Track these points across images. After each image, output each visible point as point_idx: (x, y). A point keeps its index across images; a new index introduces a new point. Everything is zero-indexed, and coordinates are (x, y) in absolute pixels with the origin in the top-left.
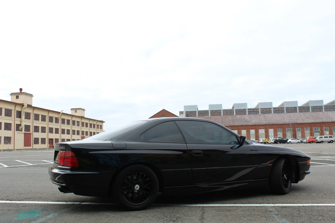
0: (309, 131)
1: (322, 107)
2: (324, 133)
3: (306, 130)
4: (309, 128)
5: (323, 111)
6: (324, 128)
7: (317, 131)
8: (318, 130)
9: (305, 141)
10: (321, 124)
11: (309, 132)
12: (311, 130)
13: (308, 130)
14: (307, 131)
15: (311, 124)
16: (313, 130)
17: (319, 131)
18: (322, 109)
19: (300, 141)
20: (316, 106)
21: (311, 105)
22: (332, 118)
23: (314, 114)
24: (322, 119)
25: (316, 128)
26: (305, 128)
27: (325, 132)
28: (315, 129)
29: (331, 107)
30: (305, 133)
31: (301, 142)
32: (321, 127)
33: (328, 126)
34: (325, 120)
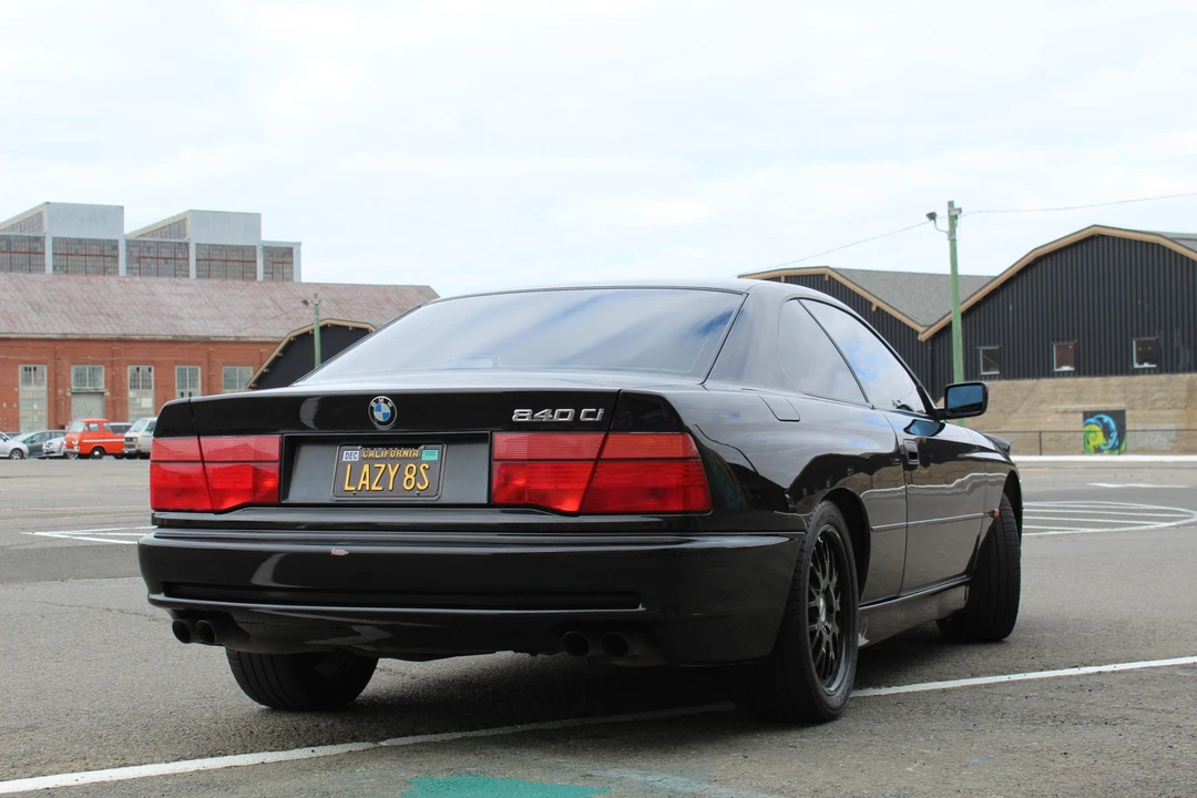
0: (44, 388)
1: (115, 247)
2: (130, 402)
3: (27, 381)
4: (45, 368)
5: (117, 273)
6: (130, 369)
7: (88, 388)
8: (94, 381)
9: (57, 443)
10: (116, 347)
11: (44, 395)
12: (56, 383)
13: (38, 383)
14: (33, 388)
15: (59, 347)
16: (66, 385)
17: (102, 387)
18: (116, 257)
19: (24, 448)
20: (80, 241)
21: (51, 231)
22: (176, 317)
23: (73, 285)
24: (118, 316)
25: (87, 367)
26: (21, 368)
27: (131, 394)
28: (80, 378)
29: (166, 253)
30: (21, 396)
31: (36, 451)
32: (112, 364)
33: (153, 363)
34: (136, 326)
